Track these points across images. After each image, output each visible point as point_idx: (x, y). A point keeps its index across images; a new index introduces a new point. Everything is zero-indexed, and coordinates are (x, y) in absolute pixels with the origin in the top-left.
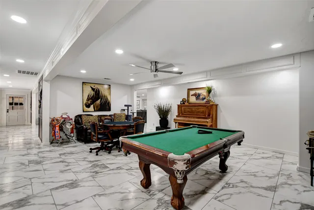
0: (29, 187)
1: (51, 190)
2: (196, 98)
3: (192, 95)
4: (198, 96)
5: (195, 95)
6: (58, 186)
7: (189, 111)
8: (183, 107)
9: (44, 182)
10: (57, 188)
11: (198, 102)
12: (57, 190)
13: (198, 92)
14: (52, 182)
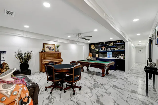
0: (129, 96)
1: (123, 90)
2: (49, 49)
3: (46, 47)
4: (50, 48)
5: (48, 47)
6: (119, 89)
7: (49, 56)
8: (46, 54)
9: (122, 94)
10: (120, 89)
11: (50, 51)
12: (121, 88)
13: (50, 46)
14: (119, 92)
